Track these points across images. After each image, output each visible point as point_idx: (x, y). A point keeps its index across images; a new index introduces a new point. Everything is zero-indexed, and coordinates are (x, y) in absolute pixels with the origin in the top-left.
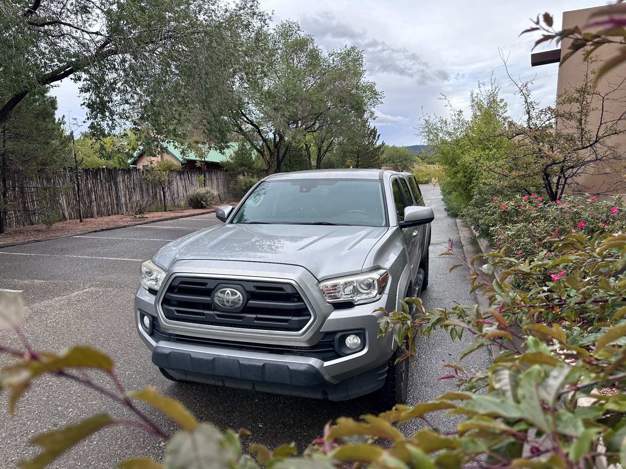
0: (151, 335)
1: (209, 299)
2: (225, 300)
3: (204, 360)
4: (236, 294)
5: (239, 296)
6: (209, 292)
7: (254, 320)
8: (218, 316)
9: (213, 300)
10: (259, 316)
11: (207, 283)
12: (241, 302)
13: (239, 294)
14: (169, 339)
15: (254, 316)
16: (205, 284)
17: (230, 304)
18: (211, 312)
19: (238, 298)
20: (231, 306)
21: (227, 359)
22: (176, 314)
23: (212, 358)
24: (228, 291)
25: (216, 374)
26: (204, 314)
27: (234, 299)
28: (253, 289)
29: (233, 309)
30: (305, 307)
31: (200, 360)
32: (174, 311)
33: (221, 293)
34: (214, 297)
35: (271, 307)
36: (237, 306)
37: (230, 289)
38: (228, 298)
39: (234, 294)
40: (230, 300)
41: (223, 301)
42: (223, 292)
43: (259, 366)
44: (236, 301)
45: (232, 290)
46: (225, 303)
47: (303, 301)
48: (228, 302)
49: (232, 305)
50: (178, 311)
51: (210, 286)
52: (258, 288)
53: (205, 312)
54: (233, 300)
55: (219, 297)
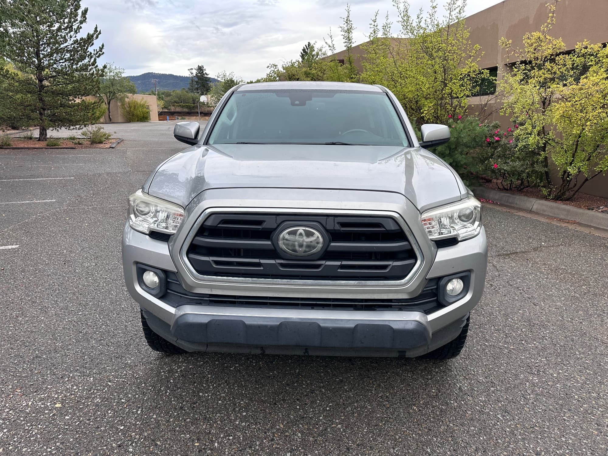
0: (162, 297)
1: (269, 243)
2: (296, 243)
3: (266, 326)
4: (312, 234)
5: (318, 237)
6: (267, 234)
7: (338, 269)
8: (282, 265)
9: (275, 244)
10: (345, 263)
11: (264, 221)
12: (320, 245)
13: (317, 234)
14: (199, 302)
15: (338, 263)
16: (260, 223)
17: (304, 249)
18: (272, 262)
19: (315, 240)
20: (305, 252)
21: (300, 323)
22: (214, 266)
23: (278, 323)
24: (301, 230)
25: (283, 344)
26: (259, 265)
27: (311, 242)
28: (337, 227)
29: (308, 256)
30: (409, 247)
31: (259, 327)
32: (212, 263)
33: (289, 233)
34: (278, 239)
35: (364, 250)
36: (314, 251)
37: (304, 228)
38: (301, 240)
39: (309, 234)
40: (305, 243)
41: (294, 245)
42: (294, 233)
43: (349, 329)
44: (314, 244)
45: (307, 229)
46: (297, 248)
47: (406, 239)
48: (301, 246)
49: (307, 250)
50: (217, 263)
51: (269, 224)
52: (343, 225)
53: (262, 261)
54: (309, 243)
55: (287, 240)
